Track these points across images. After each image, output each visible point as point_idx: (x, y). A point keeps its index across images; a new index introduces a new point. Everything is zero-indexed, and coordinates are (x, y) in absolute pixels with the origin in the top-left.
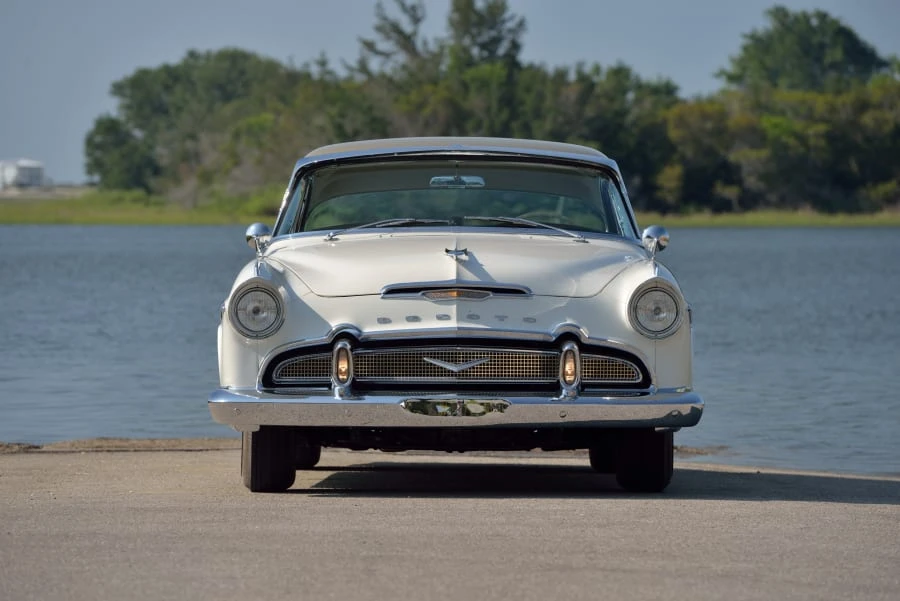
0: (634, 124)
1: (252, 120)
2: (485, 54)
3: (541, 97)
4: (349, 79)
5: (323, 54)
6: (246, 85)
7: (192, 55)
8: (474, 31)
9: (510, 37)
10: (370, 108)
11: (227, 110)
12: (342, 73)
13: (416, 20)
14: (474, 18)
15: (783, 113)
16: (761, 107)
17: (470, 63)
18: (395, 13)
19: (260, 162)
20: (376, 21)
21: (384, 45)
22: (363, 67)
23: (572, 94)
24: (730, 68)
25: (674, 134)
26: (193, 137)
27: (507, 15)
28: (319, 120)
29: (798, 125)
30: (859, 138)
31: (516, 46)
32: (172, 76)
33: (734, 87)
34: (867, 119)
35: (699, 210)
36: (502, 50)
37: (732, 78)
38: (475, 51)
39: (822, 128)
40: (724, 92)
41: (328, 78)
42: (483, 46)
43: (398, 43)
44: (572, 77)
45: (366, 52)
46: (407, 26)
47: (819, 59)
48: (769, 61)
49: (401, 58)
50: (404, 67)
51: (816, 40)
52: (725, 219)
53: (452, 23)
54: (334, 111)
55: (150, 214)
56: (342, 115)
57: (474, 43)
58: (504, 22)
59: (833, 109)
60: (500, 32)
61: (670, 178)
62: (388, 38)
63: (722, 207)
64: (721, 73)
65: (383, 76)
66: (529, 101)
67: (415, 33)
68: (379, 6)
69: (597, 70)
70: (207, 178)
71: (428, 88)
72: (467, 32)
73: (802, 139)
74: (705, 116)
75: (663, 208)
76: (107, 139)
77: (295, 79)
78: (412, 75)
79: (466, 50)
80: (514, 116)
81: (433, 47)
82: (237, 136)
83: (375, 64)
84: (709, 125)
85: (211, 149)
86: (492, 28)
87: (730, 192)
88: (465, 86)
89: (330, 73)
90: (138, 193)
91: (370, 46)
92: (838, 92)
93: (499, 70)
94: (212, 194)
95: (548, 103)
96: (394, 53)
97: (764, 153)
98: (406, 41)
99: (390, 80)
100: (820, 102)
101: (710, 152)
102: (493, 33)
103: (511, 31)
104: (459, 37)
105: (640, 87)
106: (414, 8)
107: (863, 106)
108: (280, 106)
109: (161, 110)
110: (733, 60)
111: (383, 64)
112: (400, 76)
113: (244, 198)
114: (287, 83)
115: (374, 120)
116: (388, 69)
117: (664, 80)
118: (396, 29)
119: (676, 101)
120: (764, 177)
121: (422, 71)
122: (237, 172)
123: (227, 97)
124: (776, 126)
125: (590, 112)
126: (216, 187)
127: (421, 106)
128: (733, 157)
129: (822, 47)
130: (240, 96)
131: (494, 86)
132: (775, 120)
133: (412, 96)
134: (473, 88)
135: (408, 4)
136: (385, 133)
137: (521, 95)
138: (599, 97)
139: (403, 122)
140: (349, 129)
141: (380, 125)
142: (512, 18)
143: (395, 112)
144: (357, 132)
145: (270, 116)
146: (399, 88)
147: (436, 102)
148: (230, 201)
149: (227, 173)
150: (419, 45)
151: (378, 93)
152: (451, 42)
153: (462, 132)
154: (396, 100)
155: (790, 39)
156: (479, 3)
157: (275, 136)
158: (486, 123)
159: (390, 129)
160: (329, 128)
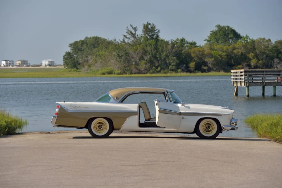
0: (184, 53)
1: (100, 53)
2: (151, 38)
3: (163, 47)
4: (121, 44)
6: (99, 45)
7: (87, 38)
8: (148, 33)
9: (156, 34)
10: (125, 50)
11: (95, 50)
12: (119, 42)
13: (136, 31)
14: (148, 30)
15: (217, 50)
16: (212, 49)
17: (147, 40)
18: (131, 29)
19: (101, 62)
20: (127, 31)
21: (128, 36)
22: (124, 41)
23: (170, 47)
24: (208, 39)
25: (193, 55)
26: (87, 57)
28: (114, 53)
29: (220, 53)
30: (233, 55)
31: (158, 36)
32: (83, 42)
34: (235, 51)
35: (198, 72)
36: (155, 37)
37: (208, 41)
38: (149, 37)
39: (225, 53)
40: (206, 44)
42: (150, 36)
43: (131, 35)
44: (170, 43)
45: (124, 38)
46: (134, 32)
47: (228, 37)
48: (216, 37)
49: (132, 39)
51: (227, 32)
52: (204, 74)
53: (143, 31)
54: (116, 50)
55: (77, 74)
56: (119, 52)
57: (148, 35)
58: (155, 31)
59: (228, 49)
61: (192, 65)
62: (129, 34)
63: (203, 71)
64: (206, 40)
65: (128, 43)
67: (135, 33)
68: (127, 28)
69: (178, 39)
70: (90, 66)
71: (139, 46)
73: (221, 56)
75: (190, 72)
76: (68, 57)
77: (110, 43)
78: (134, 42)
79: (146, 37)
80: (157, 52)
81: (139, 36)
82: (96, 56)
83: (126, 40)
84: (201, 53)
85: (91, 60)
87: (206, 68)
88: (146, 45)
89: (117, 42)
90: (75, 69)
91: (125, 36)
92: (229, 46)
93: (153, 42)
94: (91, 69)
95: (165, 49)
96: (131, 38)
97: (213, 59)
98: (133, 35)
99: (130, 44)
100: (225, 48)
101: (201, 59)
102: (153, 33)
103: (156, 32)
104: (145, 34)
106: (135, 28)
108: (106, 49)
109: (80, 50)
110: (208, 37)
111: (128, 40)
112: (132, 43)
113: (98, 70)
114: (108, 44)
115: (126, 53)
116: (129, 42)
117: (193, 42)
118: (131, 32)
119: (196, 47)
120: (212, 64)
121: (137, 42)
122: (96, 65)
123: (94, 47)
125: (174, 51)
126: (92, 68)
127: (137, 50)
128: (206, 60)
129: (228, 34)
130: (97, 47)
131: (153, 45)
132: (215, 52)
133: (134, 48)
134: (148, 45)
135: (134, 27)
136: (128, 56)
137: (159, 47)
138: (176, 47)
139: (133, 53)
140: (121, 55)
141: (127, 54)
142: (157, 30)
143: (131, 51)
144: (122, 56)
145: (104, 52)
146: (132, 46)
147: (140, 49)
148: (95, 71)
149: (94, 64)
150: (136, 36)
151: (127, 47)
152: (143, 35)
153: (146, 55)
154: (131, 49)
155: (221, 32)
156: (149, 27)
157: (104, 56)
158: (151, 53)
159: (130, 55)
160: (116, 55)
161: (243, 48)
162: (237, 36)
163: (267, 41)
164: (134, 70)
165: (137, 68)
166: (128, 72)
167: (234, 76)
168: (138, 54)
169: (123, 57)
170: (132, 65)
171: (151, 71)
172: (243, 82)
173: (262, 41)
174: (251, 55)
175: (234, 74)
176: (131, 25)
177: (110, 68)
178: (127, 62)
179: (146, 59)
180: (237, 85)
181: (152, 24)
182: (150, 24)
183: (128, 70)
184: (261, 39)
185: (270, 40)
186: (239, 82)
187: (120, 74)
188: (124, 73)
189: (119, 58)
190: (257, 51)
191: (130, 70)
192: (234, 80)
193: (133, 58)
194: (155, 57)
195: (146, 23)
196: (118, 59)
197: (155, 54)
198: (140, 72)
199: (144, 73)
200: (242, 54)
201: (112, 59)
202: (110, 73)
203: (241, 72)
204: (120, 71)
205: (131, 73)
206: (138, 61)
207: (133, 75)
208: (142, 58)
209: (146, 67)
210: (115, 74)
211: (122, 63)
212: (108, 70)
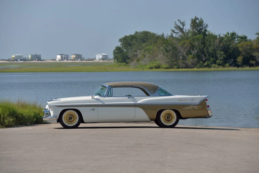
0: (232, 47)
1: (148, 47)
3: (210, 42)
4: (169, 39)
5: (163, 33)
6: (148, 39)
7: (136, 32)
8: (196, 27)
10: (173, 45)
11: (144, 45)
13: (184, 25)
14: (196, 25)
17: (195, 34)
18: (179, 24)
19: (149, 57)
20: (175, 26)
21: (176, 31)
22: (172, 36)
23: (217, 41)
25: (240, 49)
26: (136, 51)
28: (162, 48)
31: (206, 31)
32: (132, 37)
35: (246, 66)
36: (203, 31)
38: (196, 32)
40: (257, 38)
42: (198, 31)
43: (179, 30)
44: (218, 37)
45: (172, 33)
49: (180, 33)
52: (252, 68)
53: (191, 26)
54: (165, 45)
55: (126, 68)
56: (167, 47)
57: (196, 30)
58: (203, 25)
61: (240, 59)
62: (177, 29)
63: (251, 65)
64: (257, 34)
65: (176, 37)
66: (208, 43)
67: (183, 28)
68: (175, 22)
69: (228, 33)
70: (138, 60)
71: (186, 40)
72: (194, 28)
75: (238, 66)
76: (118, 51)
77: (158, 37)
78: (182, 37)
79: (194, 32)
80: (205, 46)
81: (187, 31)
82: (145, 51)
83: (174, 35)
84: (249, 47)
85: (140, 54)
87: (253, 62)
90: (124, 63)
91: (173, 31)
93: (201, 36)
94: (139, 64)
95: (212, 43)
98: (181, 30)
99: (177, 39)
101: (249, 53)
102: (201, 28)
103: (204, 27)
104: (193, 29)
106: (183, 23)
108: (154, 44)
109: (130, 45)
111: (176, 35)
112: (179, 38)
113: (146, 65)
114: (157, 39)
115: (174, 47)
118: (179, 27)
119: (246, 40)
121: (185, 36)
122: (145, 59)
123: (144, 42)
125: (221, 45)
126: (140, 62)
127: (184, 44)
128: (254, 55)
130: (146, 42)
131: (200, 40)
133: (182, 42)
134: (195, 40)
135: (182, 22)
136: (176, 50)
137: (206, 42)
138: (224, 42)
139: (180, 48)
140: (168, 50)
141: (175, 49)
142: (205, 24)
143: (179, 46)
144: (170, 50)
145: (152, 47)
146: (179, 40)
147: (187, 43)
148: (143, 65)
149: (143, 59)
150: (184, 31)
151: (175, 41)
152: (191, 30)
153: (193, 50)
154: (179, 43)
156: (197, 21)
157: (152, 51)
158: (198, 48)
159: (177, 50)
160: (164, 49)
164: (181, 65)
165: (184, 63)
166: (175, 67)
168: (185, 48)
169: (171, 52)
170: (179, 59)
171: (198, 66)
176: (179, 20)
177: (158, 62)
178: (174, 56)
179: (193, 53)
181: (200, 19)
182: (197, 19)
183: (175, 65)
187: (168, 68)
188: (171, 67)
189: (167, 53)
191: (178, 65)
193: (180, 52)
194: (203, 52)
195: (194, 18)
196: (165, 53)
197: (203, 48)
198: (187, 67)
199: (192, 68)
201: (160, 54)
202: (158, 67)
204: (167, 66)
205: (179, 68)
206: (185, 55)
207: (181, 70)
208: (189, 53)
209: (193, 61)
210: (162, 68)
211: (169, 57)
212: (155, 64)
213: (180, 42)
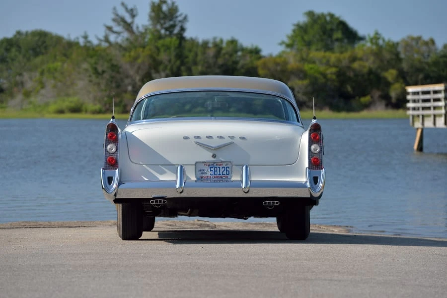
0: (242, 67)
1: (51, 65)
2: (168, 33)
3: (196, 55)
4: (99, 45)
5: (85, 32)
6: (46, 48)
7: (19, 33)
8: (162, 21)
9: (180, 24)
10: (111, 60)
11: (38, 60)
12: (95, 42)
13: (133, 16)
14: (162, 15)
15: (314, 62)
16: (303, 60)
17: (160, 37)
18: (122, 12)
19: (55, 87)
20: (113, 16)
21: (117, 28)
22: (107, 39)
23: (211, 52)
24: (287, 41)
25: (262, 72)
26: (20, 75)
27: (178, 14)
28: (85, 66)
29: (322, 68)
30: (351, 74)
31: (183, 29)
32: (9, 43)
33: (288, 50)
34: (356, 65)
36: (176, 30)
37: (288, 46)
39: (334, 70)
40: (284, 52)
41: (88, 45)
42: (166, 29)
43: (124, 27)
44: (210, 45)
45: (108, 32)
46: (128, 19)
47: (330, 36)
48: (306, 38)
49: (126, 35)
50: (127, 39)
51: (329, 27)
53: (151, 18)
54: (93, 61)
56: (96, 63)
57: (162, 28)
58: (177, 17)
59: (339, 60)
60: (175, 22)
62: (119, 24)
64: (282, 43)
65: (117, 43)
66: (191, 56)
67: (132, 22)
68: (115, 9)
69: (222, 41)
70: (27, 94)
71: (141, 50)
72: (158, 22)
73: (324, 75)
74: (277, 64)
77: (71, 45)
78: (131, 43)
79: (158, 31)
80: (183, 63)
81: (141, 29)
82: (42, 73)
83: (112, 38)
84: (279, 68)
85: (30, 81)
86: (170, 20)
88: (158, 49)
89: (89, 42)
91: (110, 29)
92: (342, 53)
93: (174, 41)
94: (30, 103)
95: (199, 58)
96: (122, 32)
97: (306, 82)
98: (128, 26)
99: (120, 46)
100: (333, 57)
102: (171, 23)
103: (180, 21)
104: (154, 25)
105: (243, 49)
106: (132, 10)
107: (354, 59)
108: (64, 58)
109: (4, 60)
110: (288, 37)
111: (117, 38)
112: (125, 44)
113: (47, 104)
114: (67, 48)
115: (112, 66)
116: (119, 40)
117: (254, 46)
118: (123, 20)
119: (260, 58)
120: (305, 94)
121: (136, 42)
122: (43, 91)
123: (37, 54)
124: (311, 69)
125: (220, 61)
126: (32, 99)
127: (136, 58)
129: (332, 30)
130: (42, 54)
131: (173, 49)
132: (311, 66)
133: (133, 53)
134: (162, 50)
135: (130, 7)
136: (118, 72)
137: (186, 53)
138: (224, 54)
139: (128, 67)
140: (100, 69)
141: (115, 68)
142: (181, 15)
143: (123, 61)
144: (104, 72)
145: (59, 64)
146: (125, 49)
147: (143, 56)
148: (40, 106)
149: (38, 92)
150: (134, 28)
151: (114, 52)
152: (151, 27)
154: (124, 56)
155: (316, 27)
156: (165, 8)
157: (62, 73)
158: (169, 67)
159: (121, 70)
160: (90, 69)
161: (372, 59)
162: (351, 36)
163: (426, 43)
167: (414, 101)
168: (139, 68)
169: (106, 76)
170: (126, 92)
172: (440, 116)
173: (414, 43)
174: (390, 75)
175: (416, 97)
176: (123, 4)
177: (75, 99)
178: (114, 85)
180: (423, 124)
181: (170, 2)
182: (165, 2)
184: (413, 39)
185: (433, 42)
186: (429, 116)
187: (99, 112)
188: (107, 110)
189: (97, 77)
190: (405, 66)
191: (123, 103)
192: (416, 113)
193: (127, 77)
196: (94, 78)
200: (370, 72)
201: (80, 80)
202: (76, 110)
203: (436, 92)
204: (98, 107)
205: (125, 111)
206: (139, 83)
210: (86, 112)
211: (103, 87)
212: (71, 102)
213: (127, 54)
